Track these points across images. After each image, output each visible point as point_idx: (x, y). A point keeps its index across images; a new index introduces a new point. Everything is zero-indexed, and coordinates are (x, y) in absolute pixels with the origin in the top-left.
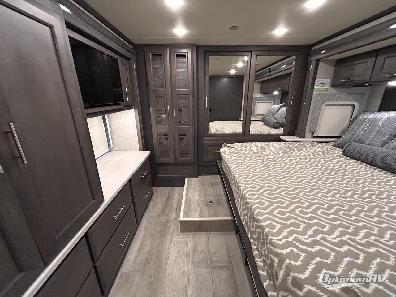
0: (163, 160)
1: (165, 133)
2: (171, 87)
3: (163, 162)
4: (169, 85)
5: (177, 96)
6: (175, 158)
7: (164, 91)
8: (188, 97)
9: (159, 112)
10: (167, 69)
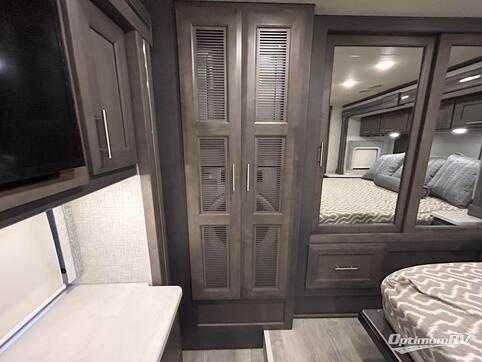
0: (212, 292)
1: (221, 231)
2: (244, 117)
3: (213, 297)
4: (235, 110)
5: (256, 140)
6: (242, 287)
7: (224, 126)
8: (284, 142)
9: (206, 177)
10: (234, 69)
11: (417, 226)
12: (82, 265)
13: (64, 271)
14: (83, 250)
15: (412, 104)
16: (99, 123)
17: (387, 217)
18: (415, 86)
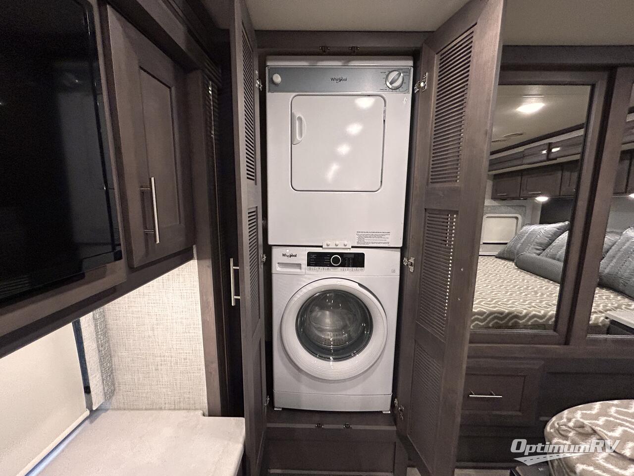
11: (590, 336)
12: (113, 384)
13: (87, 390)
14: (115, 360)
15: (578, 157)
16: (146, 196)
17: (541, 317)
18: (581, 132)
